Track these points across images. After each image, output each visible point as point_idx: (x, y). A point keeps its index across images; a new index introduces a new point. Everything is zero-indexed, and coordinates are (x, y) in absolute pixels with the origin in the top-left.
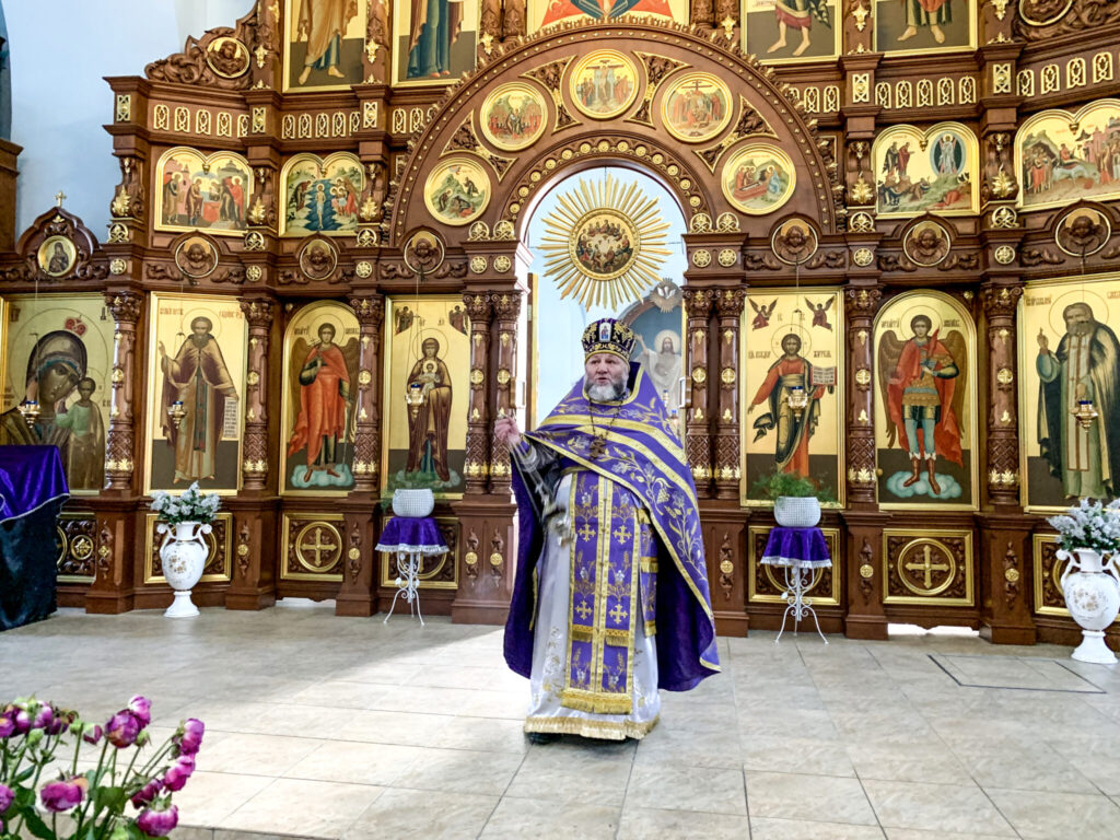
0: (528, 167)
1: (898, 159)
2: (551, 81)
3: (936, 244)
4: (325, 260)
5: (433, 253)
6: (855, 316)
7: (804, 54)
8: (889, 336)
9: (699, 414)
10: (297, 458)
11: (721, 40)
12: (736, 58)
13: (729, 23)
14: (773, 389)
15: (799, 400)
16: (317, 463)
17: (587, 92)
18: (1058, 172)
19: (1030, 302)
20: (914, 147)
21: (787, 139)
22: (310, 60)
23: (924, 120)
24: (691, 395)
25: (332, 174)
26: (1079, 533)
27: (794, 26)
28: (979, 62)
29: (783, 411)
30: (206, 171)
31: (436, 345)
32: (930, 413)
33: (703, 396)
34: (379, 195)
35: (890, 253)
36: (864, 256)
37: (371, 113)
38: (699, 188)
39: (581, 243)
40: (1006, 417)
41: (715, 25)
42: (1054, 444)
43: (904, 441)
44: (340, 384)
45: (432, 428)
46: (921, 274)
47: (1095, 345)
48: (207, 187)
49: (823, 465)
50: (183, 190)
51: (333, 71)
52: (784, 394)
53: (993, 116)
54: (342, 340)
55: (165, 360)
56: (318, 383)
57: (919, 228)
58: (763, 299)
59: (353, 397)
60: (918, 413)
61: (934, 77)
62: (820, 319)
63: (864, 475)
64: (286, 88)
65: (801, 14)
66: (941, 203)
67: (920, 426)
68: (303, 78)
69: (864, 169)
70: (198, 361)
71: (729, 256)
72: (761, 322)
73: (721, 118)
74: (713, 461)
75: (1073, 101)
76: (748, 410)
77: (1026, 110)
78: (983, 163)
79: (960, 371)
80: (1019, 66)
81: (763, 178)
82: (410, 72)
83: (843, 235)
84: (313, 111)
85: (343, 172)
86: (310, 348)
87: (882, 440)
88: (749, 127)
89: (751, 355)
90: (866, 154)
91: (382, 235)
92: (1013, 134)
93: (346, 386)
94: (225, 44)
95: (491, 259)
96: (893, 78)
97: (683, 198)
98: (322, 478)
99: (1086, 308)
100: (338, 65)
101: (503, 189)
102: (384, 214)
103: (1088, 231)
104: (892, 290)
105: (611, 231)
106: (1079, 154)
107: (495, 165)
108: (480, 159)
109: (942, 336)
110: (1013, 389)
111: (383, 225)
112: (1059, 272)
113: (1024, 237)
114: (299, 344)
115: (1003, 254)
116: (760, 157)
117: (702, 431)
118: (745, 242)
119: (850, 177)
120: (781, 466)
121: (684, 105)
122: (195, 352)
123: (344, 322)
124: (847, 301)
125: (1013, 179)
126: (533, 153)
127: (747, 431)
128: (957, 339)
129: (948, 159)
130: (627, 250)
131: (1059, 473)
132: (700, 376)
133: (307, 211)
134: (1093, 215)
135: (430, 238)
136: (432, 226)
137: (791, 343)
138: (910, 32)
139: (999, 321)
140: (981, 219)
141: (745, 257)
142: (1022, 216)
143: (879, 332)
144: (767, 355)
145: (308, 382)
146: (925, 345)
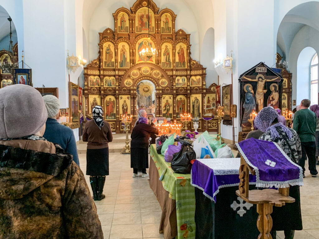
0: (137, 80)
1: (178, 80)
2: (139, 69)
3: (182, 90)
4: (111, 90)
5: (126, 90)
6: (174, 98)
7: (168, 67)
8: (177, 100)
9: (158, 109)
10: (107, 115)
11: (159, 66)
12: (161, 68)
13: (160, 64)
14: (165, 106)
15: (168, 108)
16: (110, 116)
17: (144, 71)
18: (194, 83)
19: (192, 97)
20: (180, 79)
21: (167, 78)
22: (107, 64)
23: (181, 76)
24: (157, 107)
25: (111, 79)
26: (194, 120)
27: (167, 64)
28: (186, 70)
29: (166, 109)
30: (94, 79)
31: (125, 101)
32: (182, 108)
33: (158, 107)
34: (118, 83)
35: (178, 91)
36: (175, 92)
37: (117, 72)
38: (157, 83)
39: (143, 89)
40: (189, 109)
41: (158, 64)
42: (193, 112)
43: (179, 112)
44: (112, 106)
45: (125, 111)
46: (181, 93)
47: (197, 101)
48: (94, 81)
49: (171, 114)
50: (92, 81)
51: (110, 66)
52: (166, 107)
53: (188, 77)
54: (112, 100)
55: (91, 103)
56: (109, 106)
57: (180, 88)
58: (164, 96)
59: (114, 108)
60: (180, 108)
61: (182, 71)
62: (170, 98)
63: (175, 115)
64: (104, 67)
65: (168, 63)
66: (183, 85)
67: (181, 110)
68: (106, 66)
69: (175, 82)
70: (95, 103)
71: (161, 92)
72: (164, 98)
73: (159, 75)
74: (159, 114)
75: (195, 75)
76: (163, 108)
77: (191, 76)
78: (187, 81)
79: (185, 104)
80: (191, 71)
81: (164, 82)
82: (121, 66)
83: (172, 89)
84: (108, 71)
85: (112, 79)
86: (108, 101)
87: (177, 112)
88: (162, 76)
89: (163, 102)
90: (175, 80)
91: (119, 88)
92: (190, 79)
93: (113, 106)
94: (96, 62)
95: (133, 91)
96: (178, 71)
97: (155, 84)
98: (111, 118)
99: (196, 97)
100: (111, 65)
101: (134, 83)
102: (119, 85)
103: (197, 89)
104: (178, 95)
105: (147, 88)
106: (196, 81)
107: (133, 80)
108: (131, 79)
109: (183, 100)
110: (190, 106)
111: (119, 87)
112: (194, 93)
113: (191, 89)
114: (107, 100)
115: (189, 92)
116: (164, 80)
117: (158, 111)
118: (162, 90)
119: (173, 82)
120: (166, 115)
121: (155, 74)
122: (94, 102)
123: (113, 98)
124: (173, 96)
125: (190, 83)
126: (138, 78)
127: (163, 111)
128: (184, 100)
129: (183, 81)
130: (149, 90)
131: (194, 115)
132: (158, 105)
133: (108, 84)
134: (197, 88)
135: (125, 88)
136: (126, 87)
137: (167, 101)
138: (180, 66)
139: (188, 99)
140: (187, 87)
141: (162, 92)
142: (191, 87)
143: (176, 99)
144: (164, 102)
145: (108, 106)
146: (181, 101)
